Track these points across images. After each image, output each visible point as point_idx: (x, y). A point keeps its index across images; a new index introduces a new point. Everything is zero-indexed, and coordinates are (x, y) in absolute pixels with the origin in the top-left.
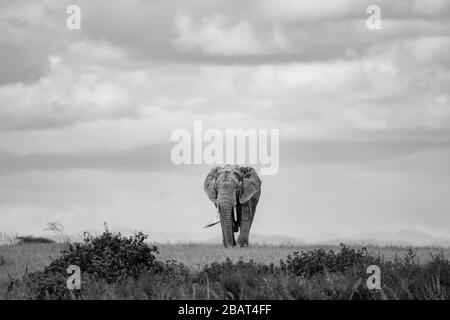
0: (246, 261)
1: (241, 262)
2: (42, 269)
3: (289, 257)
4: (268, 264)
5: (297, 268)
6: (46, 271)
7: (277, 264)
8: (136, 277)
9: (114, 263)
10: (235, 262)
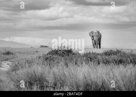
0: (94, 52)
1: (93, 52)
2: (47, 53)
3: (104, 51)
4: (99, 53)
5: (106, 54)
6: (48, 54)
7: (101, 53)
8: (68, 56)
9: (63, 52)
10: (91, 53)
